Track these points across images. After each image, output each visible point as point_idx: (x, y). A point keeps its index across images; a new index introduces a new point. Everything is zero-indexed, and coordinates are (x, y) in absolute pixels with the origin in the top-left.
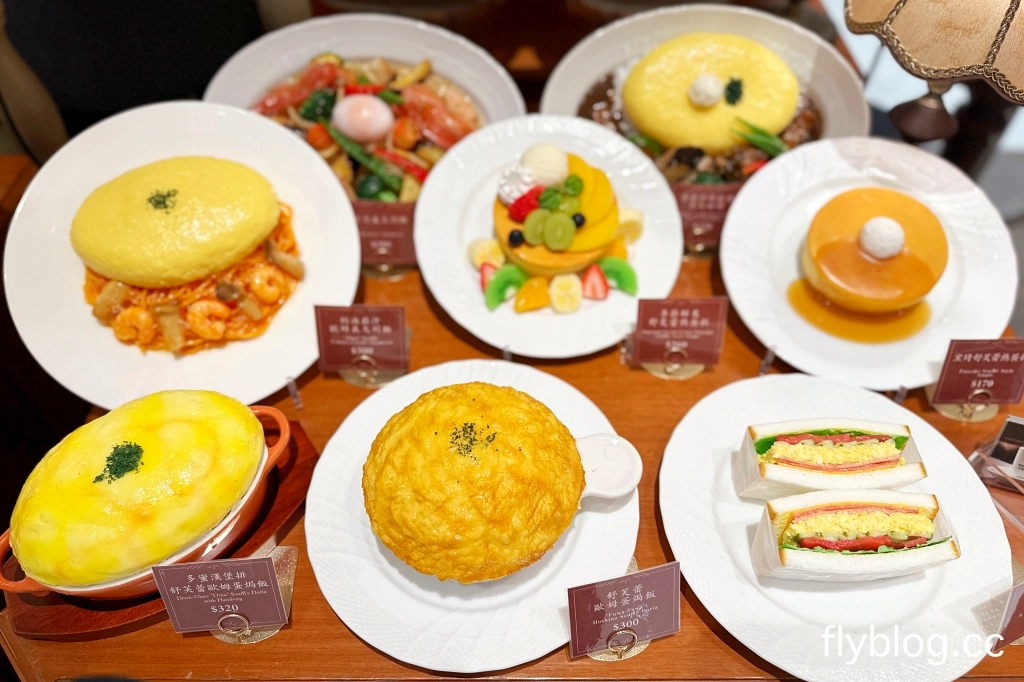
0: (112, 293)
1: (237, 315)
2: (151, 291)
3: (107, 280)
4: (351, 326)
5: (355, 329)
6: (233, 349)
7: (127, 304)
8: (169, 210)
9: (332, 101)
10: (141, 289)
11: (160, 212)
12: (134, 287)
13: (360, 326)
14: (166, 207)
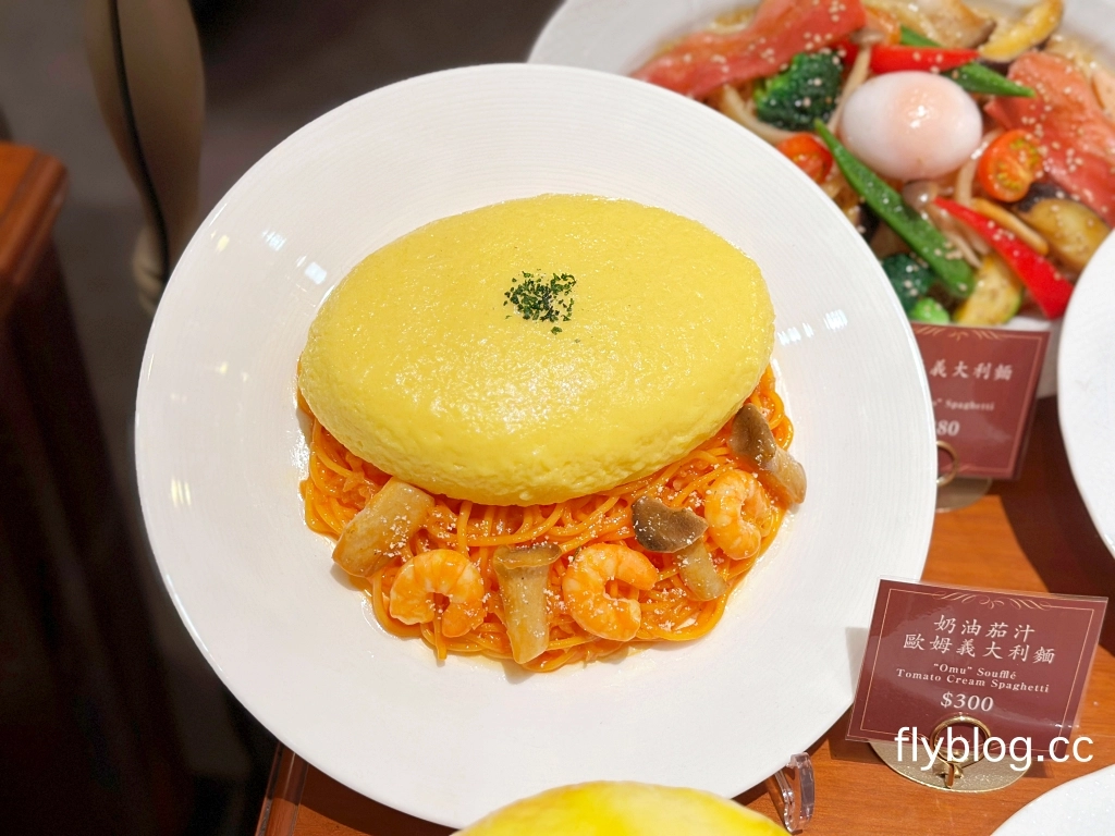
0: (392, 510)
1: (668, 584)
2: (478, 512)
3: (381, 478)
4: (958, 639)
5: (967, 648)
6: (641, 663)
7: (422, 537)
8: (558, 324)
9: (838, 79)
10: (456, 506)
11: (538, 328)
12: (440, 499)
13: (981, 642)
14: (551, 316)
